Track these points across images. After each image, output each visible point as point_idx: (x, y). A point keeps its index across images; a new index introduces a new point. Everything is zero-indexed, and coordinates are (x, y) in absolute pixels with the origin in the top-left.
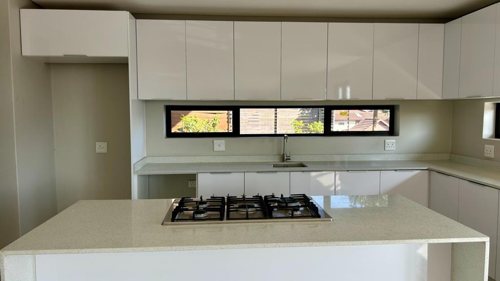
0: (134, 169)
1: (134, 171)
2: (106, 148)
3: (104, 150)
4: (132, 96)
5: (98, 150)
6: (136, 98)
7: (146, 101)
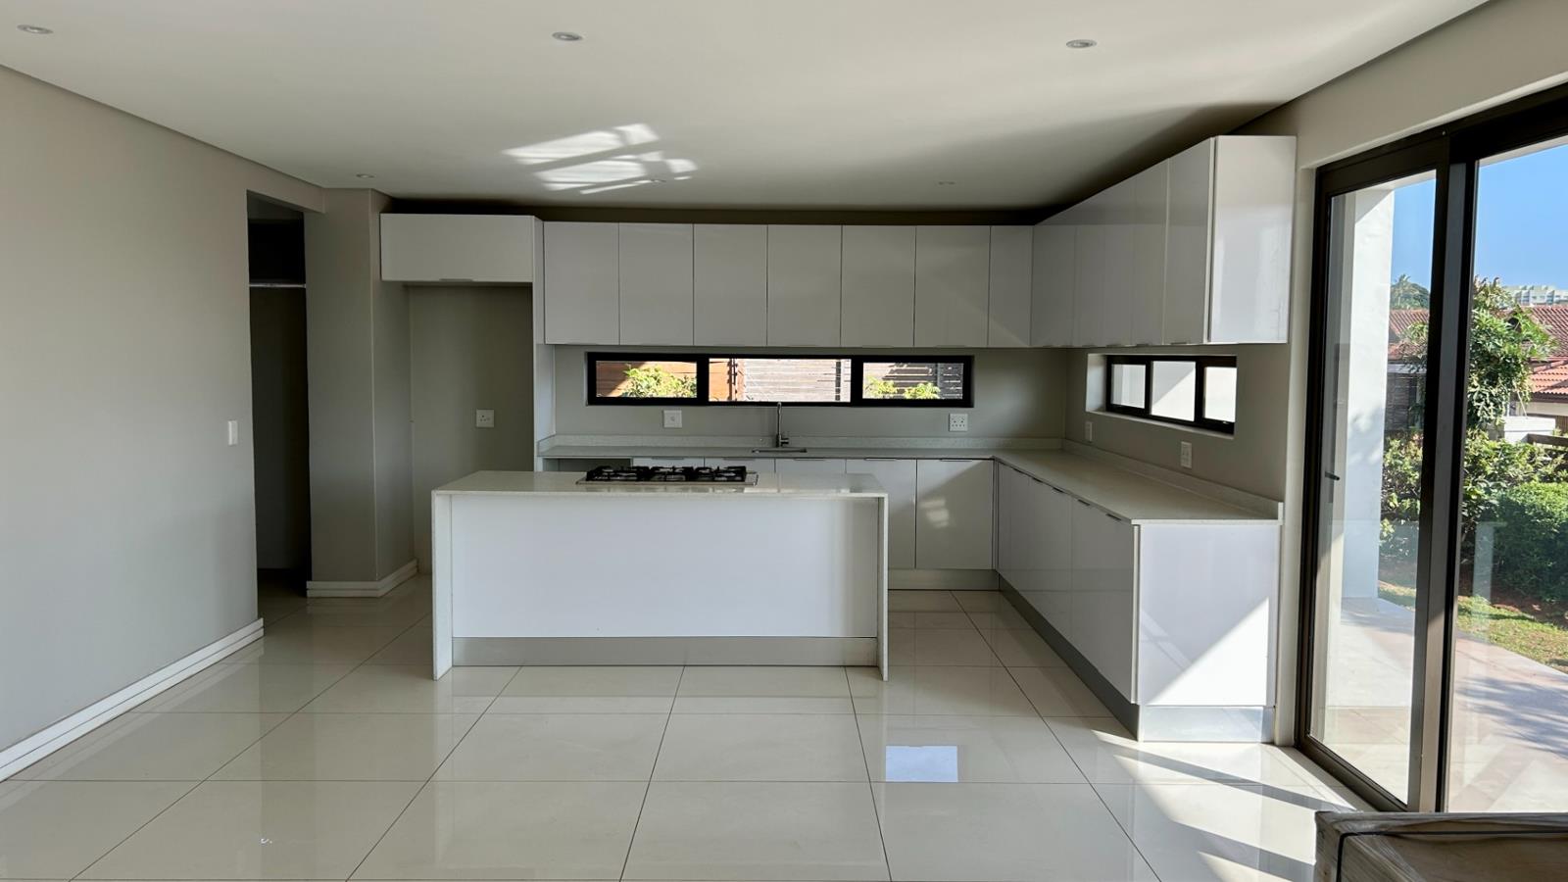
0: (538, 448)
1: (538, 453)
2: (492, 420)
3: (490, 424)
4: (537, 339)
5: (479, 424)
6: (542, 342)
7: (557, 346)
